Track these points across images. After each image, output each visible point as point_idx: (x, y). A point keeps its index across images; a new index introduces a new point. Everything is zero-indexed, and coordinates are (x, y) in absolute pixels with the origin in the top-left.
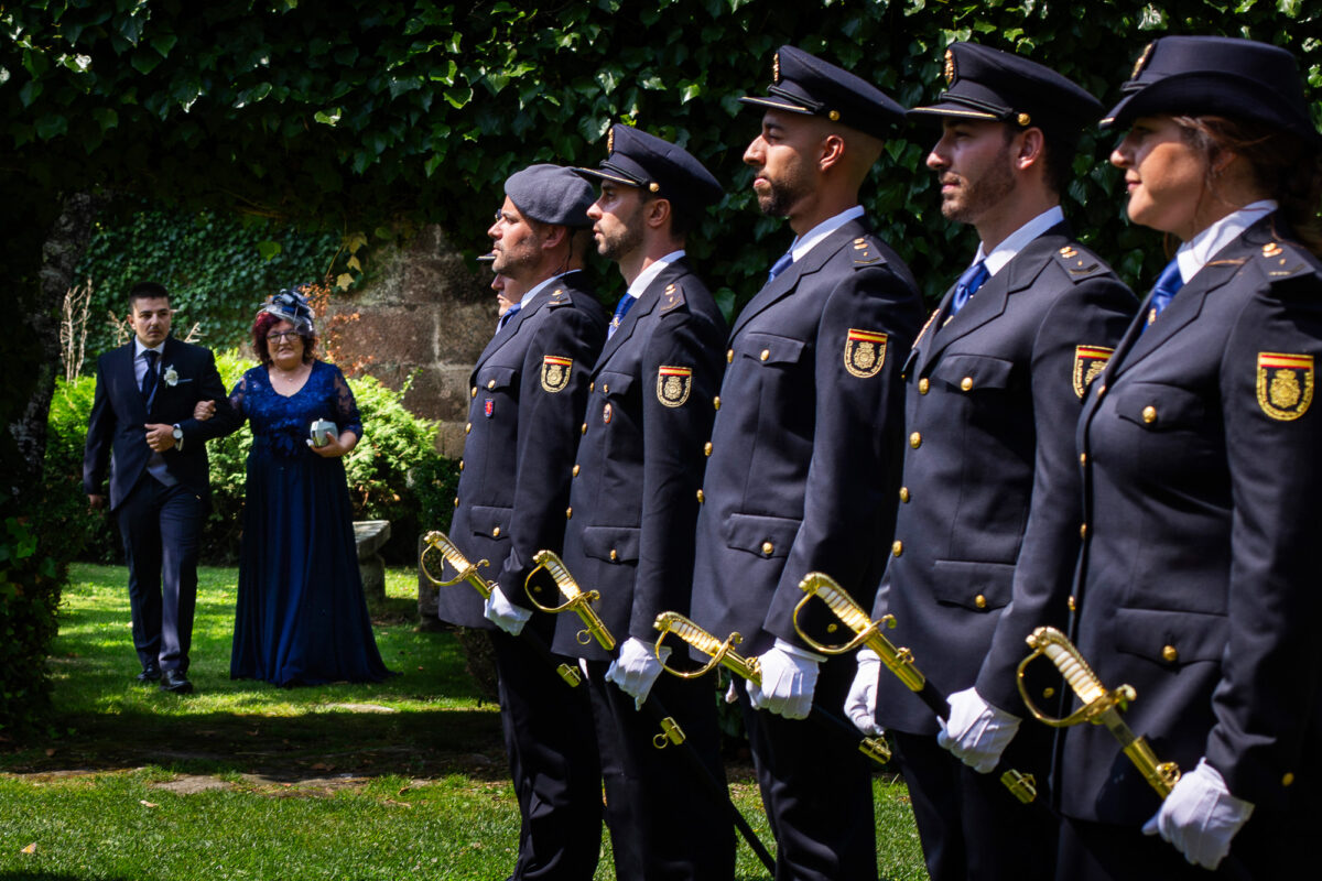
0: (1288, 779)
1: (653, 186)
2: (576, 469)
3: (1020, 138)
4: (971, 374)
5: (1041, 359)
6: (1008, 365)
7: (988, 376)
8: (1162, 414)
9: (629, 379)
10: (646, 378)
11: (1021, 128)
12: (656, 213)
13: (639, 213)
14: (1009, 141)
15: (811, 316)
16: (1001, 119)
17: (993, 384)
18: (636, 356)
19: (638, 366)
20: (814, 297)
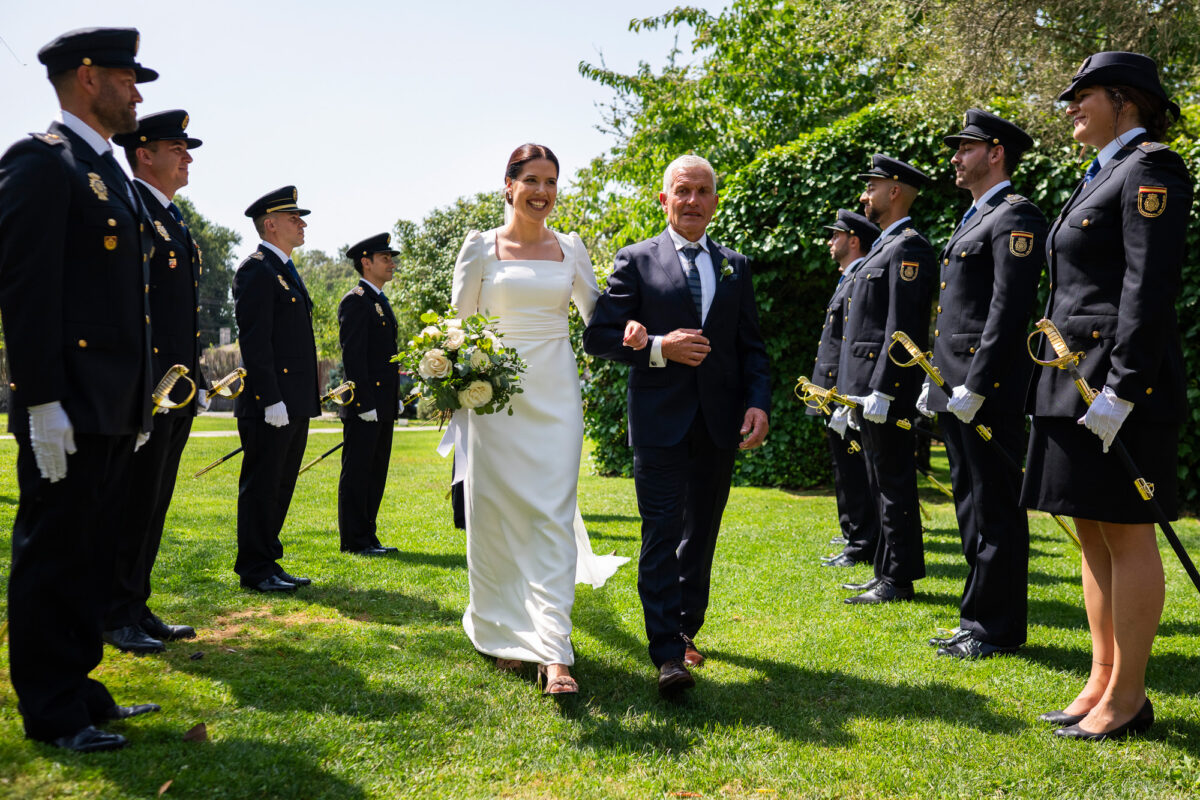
0: (1149, 391)
1: (852, 232)
2: (820, 343)
3: (993, 150)
4: (965, 250)
5: (996, 238)
6: (982, 244)
7: (972, 250)
8: (1091, 222)
9: (839, 305)
10: (845, 304)
11: (995, 145)
12: (853, 243)
13: (847, 243)
14: (989, 150)
15: (887, 259)
16: (985, 141)
17: (974, 253)
18: (842, 296)
19: (842, 300)
20: (888, 251)
